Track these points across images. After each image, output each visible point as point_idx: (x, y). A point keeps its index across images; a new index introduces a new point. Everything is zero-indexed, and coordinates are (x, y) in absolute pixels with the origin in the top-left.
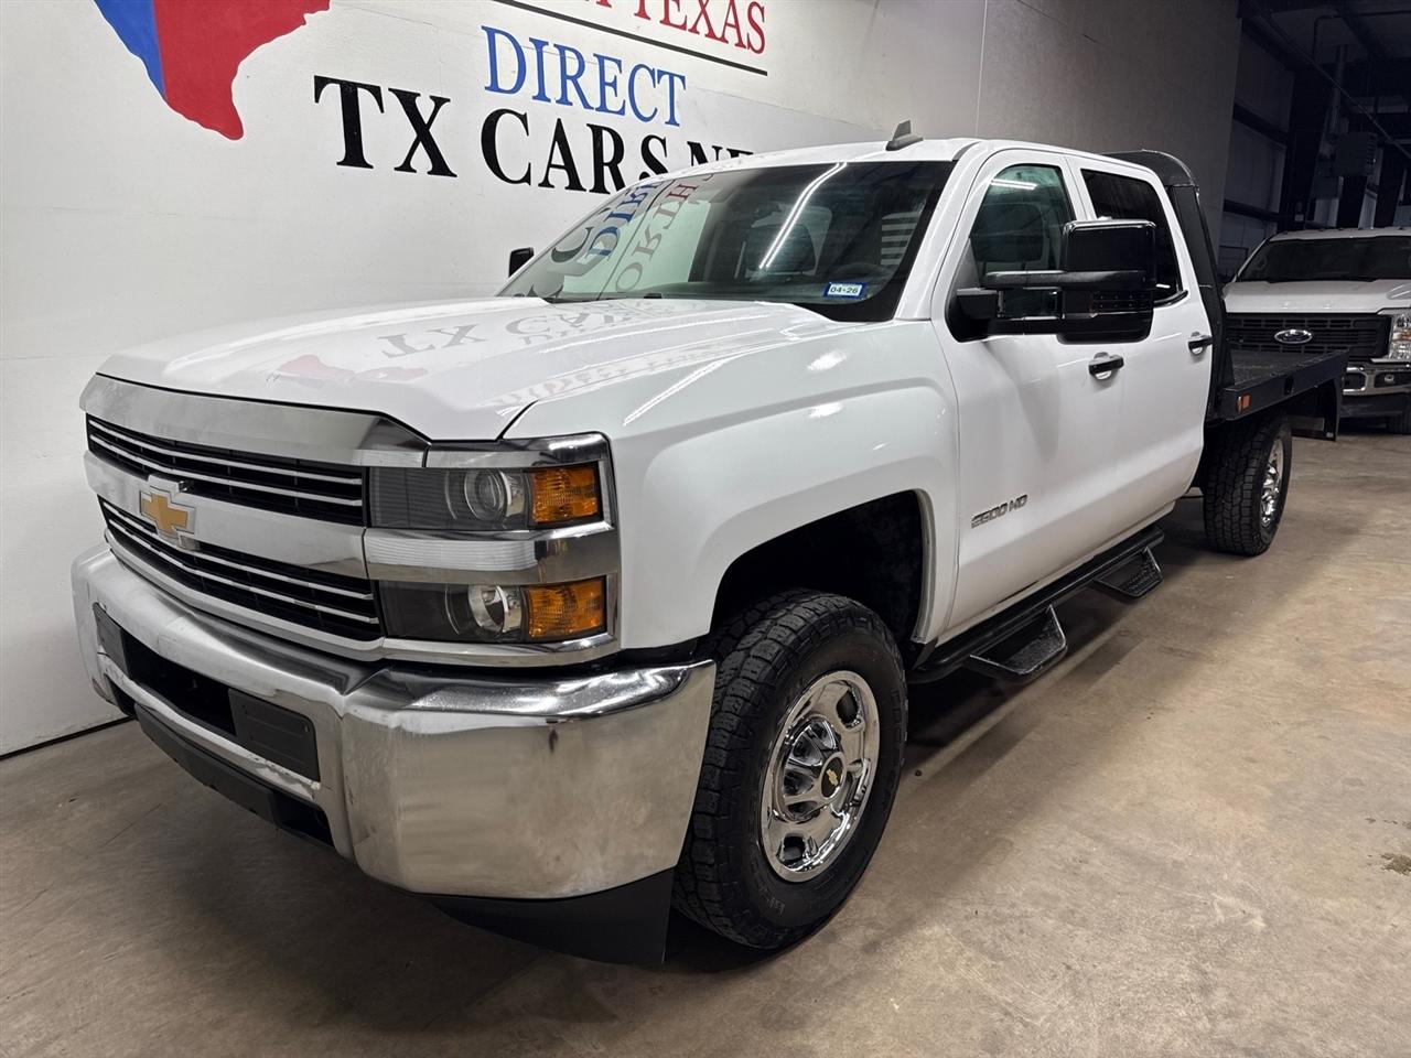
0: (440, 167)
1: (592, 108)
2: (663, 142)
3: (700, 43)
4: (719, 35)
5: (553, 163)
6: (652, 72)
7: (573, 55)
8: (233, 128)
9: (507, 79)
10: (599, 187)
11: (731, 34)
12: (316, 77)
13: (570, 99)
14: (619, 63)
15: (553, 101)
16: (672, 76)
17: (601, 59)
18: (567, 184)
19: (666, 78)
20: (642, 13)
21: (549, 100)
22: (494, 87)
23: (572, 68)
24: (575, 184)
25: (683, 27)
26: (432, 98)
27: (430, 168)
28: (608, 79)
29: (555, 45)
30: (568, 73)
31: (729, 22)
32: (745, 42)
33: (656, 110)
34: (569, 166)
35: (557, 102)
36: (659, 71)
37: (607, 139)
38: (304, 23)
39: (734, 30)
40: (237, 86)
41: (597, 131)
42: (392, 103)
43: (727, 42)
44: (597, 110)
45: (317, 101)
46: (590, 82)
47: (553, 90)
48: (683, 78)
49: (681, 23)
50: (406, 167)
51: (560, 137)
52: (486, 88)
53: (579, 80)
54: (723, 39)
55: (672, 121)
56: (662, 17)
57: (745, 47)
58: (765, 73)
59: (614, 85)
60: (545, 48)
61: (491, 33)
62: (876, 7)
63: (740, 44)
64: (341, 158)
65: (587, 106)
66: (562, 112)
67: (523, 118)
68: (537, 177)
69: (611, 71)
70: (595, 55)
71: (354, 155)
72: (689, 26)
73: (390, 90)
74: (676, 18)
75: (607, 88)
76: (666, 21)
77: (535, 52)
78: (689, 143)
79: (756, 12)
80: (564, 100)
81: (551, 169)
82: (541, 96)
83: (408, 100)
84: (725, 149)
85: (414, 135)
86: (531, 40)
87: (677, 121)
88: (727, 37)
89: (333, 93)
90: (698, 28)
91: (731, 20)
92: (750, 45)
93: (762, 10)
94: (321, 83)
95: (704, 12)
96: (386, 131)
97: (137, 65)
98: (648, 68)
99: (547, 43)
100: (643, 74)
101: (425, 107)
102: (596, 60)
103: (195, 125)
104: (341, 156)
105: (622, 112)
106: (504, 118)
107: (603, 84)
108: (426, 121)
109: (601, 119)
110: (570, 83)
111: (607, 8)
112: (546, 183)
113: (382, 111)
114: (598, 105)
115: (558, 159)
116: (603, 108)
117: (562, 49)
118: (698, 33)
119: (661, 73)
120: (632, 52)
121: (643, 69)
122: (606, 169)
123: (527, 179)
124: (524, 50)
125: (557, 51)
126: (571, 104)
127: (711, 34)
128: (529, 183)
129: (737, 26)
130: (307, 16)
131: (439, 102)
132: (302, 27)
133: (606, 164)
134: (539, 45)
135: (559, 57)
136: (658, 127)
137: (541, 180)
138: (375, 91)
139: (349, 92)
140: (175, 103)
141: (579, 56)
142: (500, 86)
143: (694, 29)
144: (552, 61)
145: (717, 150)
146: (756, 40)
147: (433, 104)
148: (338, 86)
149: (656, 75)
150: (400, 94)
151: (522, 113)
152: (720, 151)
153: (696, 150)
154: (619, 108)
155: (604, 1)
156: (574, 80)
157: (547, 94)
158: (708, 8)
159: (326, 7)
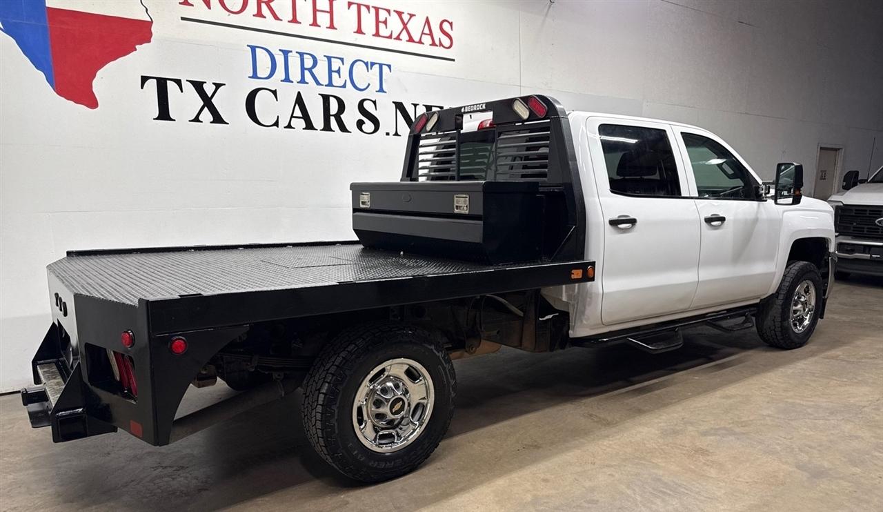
0: (218, 119)
1: (322, 85)
2: (374, 102)
3: (403, 45)
4: (417, 40)
5: (294, 115)
6: (366, 64)
7: (310, 57)
8: (92, 103)
9: (264, 70)
10: (327, 127)
11: (427, 39)
12: (142, 77)
13: (306, 80)
14: (342, 60)
15: (295, 82)
16: (381, 65)
17: (329, 58)
18: (304, 126)
19: (376, 67)
20: (359, 31)
21: (292, 82)
22: (255, 76)
23: (308, 63)
24: (309, 126)
25: (390, 37)
26: (214, 84)
27: (212, 120)
28: (334, 68)
29: (297, 52)
30: (306, 66)
31: (424, 32)
32: (437, 43)
33: (369, 85)
34: (306, 116)
35: (298, 82)
36: (371, 63)
37: (332, 101)
38: (136, 50)
39: (429, 37)
40: (95, 83)
41: (326, 98)
42: (189, 88)
43: (423, 44)
44: (326, 86)
45: (142, 88)
46: (321, 71)
47: (295, 74)
48: (389, 66)
49: (388, 35)
50: (197, 119)
51: (299, 101)
52: (249, 77)
54: (420, 42)
55: (381, 90)
56: (374, 32)
57: (437, 46)
58: (454, 60)
59: (338, 72)
60: (290, 54)
61: (253, 49)
63: (434, 44)
64: (156, 115)
65: (318, 83)
66: (302, 88)
67: (274, 92)
68: (283, 122)
69: (336, 64)
70: (325, 56)
71: (164, 114)
72: (395, 35)
73: (187, 81)
74: (383, 31)
75: (333, 74)
76: (377, 34)
77: (283, 57)
78: (393, 102)
79: (446, 27)
80: (303, 81)
81: (293, 119)
82: (287, 79)
83: (198, 86)
84: (421, 105)
85: (202, 103)
86: (280, 50)
87: (385, 89)
88: (423, 41)
89: (152, 85)
90: (401, 37)
91: (427, 31)
92: (441, 44)
93: (451, 24)
94: (144, 79)
95: (405, 27)
96: (184, 102)
97: (41, 74)
98: (364, 62)
99: (291, 52)
100: (359, 67)
101: (209, 89)
102: (326, 59)
103: (71, 103)
104: (156, 114)
105: (344, 86)
106: (260, 93)
107: (330, 71)
108: (210, 96)
109: (328, 91)
110: (307, 73)
111: (335, 30)
112: (289, 126)
113: (182, 91)
114: (327, 83)
115: (298, 113)
116: (330, 84)
117: (302, 55)
118: (401, 40)
119: (373, 64)
120: (350, 54)
121: (360, 62)
122: (332, 119)
123: (276, 124)
124: (275, 56)
125: (298, 55)
126: (308, 83)
127: (411, 40)
128: (278, 127)
129: (431, 34)
130: (137, 47)
131: (218, 86)
132: (134, 52)
133: (332, 115)
134: (286, 53)
135: (299, 59)
136: (371, 94)
137: (286, 124)
138: (178, 82)
139: (162, 84)
140: (60, 93)
141: (314, 57)
142: (259, 76)
143: (398, 38)
144: (294, 61)
145: (415, 105)
146: (446, 42)
147: (214, 87)
148: (155, 80)
149: (369, 65)
150: (193, 83)
151: (273, 89)
152: (417, 107)
153: (399, 106)
154: (342, 84)
155: (332, 26)
156: (310, 70)
157: (291, 79)
158: (408, 26)
159: (149, 41)
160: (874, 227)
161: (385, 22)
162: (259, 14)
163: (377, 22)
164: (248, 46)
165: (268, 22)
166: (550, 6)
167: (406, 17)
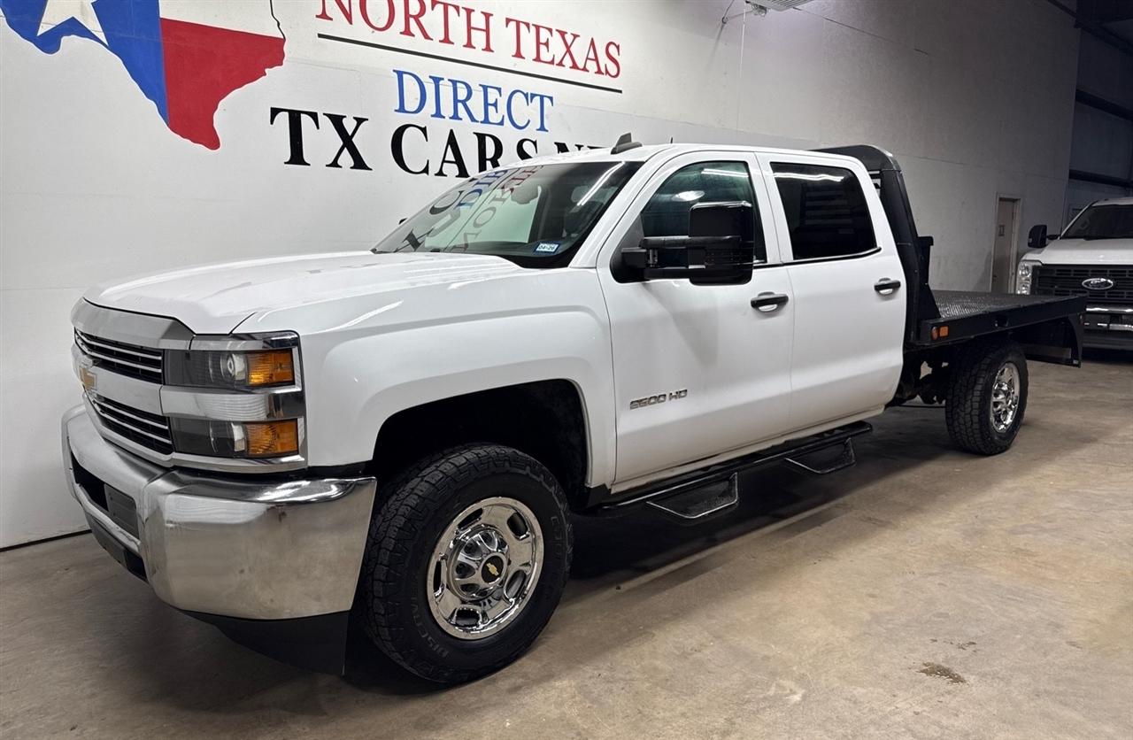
0: (359, 164)
1: (477, 121)
2: (535, 143)
3: (566, 73)
4: (581, 66)
5: (446, 159)
6: (526, 95)
7: (464, 86)
8: (212, 142)
9: (412, 102)
11: (592, 66)
12: (272, 109)
13: (460, 115)
14: (499, 90)
15: (447, 118)
16: (542, 97)
17: (485, 88)
18: (457, 173)
19: (537, 99)
20: (518, 55)
21: (444, 117)
22: (402, 109)
23: (462, 94)
24: (463, 173)
25: (552, 62)
26: (355, 118)
27: (353, 164)
28: (491, 101)
29: (449, 80)
30: (459, 98)
31: (590, 57)
32: (603, 70)
33: (529, 121)
34: (459, 161)
35: (450, 118)
36: (531, 94)
37: (489, 140)
38: (265, 74)
39: (594, 63)
40: (217, 117)
41: (481, 138)
42: (325, 123)
43: (588, 71)
44: (481, 122)
45: (272, 123)
46: (476, 104)
47: (447, 109)
48: (551, 98)
49: (550, 59)
50: (335, 164)
51: (452, 141)
52: (396, 111)
53: (467, 103)
54: (585, 69)
55: (542, 128)
56: (535, 56)
57: (603, 74)
58: (620, 92)
59: (495, 105)
60: (441, 82)
61: (400, 74)
62: (718, 39)
63: (599, 72)
64: (288, 159)
65: (473, 120)
66: (454, 125)
67: (424, 130)
68: (434, 169)
69: (492, 96)
70: (480, 85)
71: (297, 157)
72: (557, 61)
73: (324, 114)
74: (545, 56)
75: (490, 107)
76: (538, 59)
77: (434, 85)
78: (556, 143)
79: (612, 49)
80: (456, 117)
81: (445, 164)
82: (438, 114)
83: (337, 121)
84: (586, 146)
85: (341, 143)
86: (430, 77)
87: (546, 127)
88: (588, 68)
89: (283, 118)
90: (564, 63)
91: (592, 55)
92: (607, 72)
93: (618, 47)
94: (275, 112)
95: (568, 51)
96: (320, 141)
97: (152, 104)
98: (523, 93)
99: (443, 79)
100: (519, 98)
101: (349, 125)
102: (481, 89)
103: (189, 142)
104: (288, 157)
105: (501, 123)
106: (408, 131)
107: (486, 104)
108: (350, 134)
109: (484, 129)
110: (460, 105)
111: (491, 53)
112: (440, 173)
113: (318, 128)
114: (482, 119)
115: (450, 157)
116: (486, 121)
117: (454, 83)
118: (564, 66)
119: (533, 96)
120: (509, 82)
121: (519, 94)
122: (488, 163)
123: (426, 170)
124: (425, 84)
125: (450, 84)
126: (461, 119)
127: (575, 66)
128: (428, 173)
129: (596, 59)
130: (267, 70)
131: (360, 121)
132: (264, 77)
133: (488, 159)
134: (437, 80)
135: (452, 87)
136: (531, 133)
137: (437, 171)
138: (314, 116)
139: (295, 117)
140: (174, 127)
141: (468, 87)
142: (406, 109)
143: (560, 64)
144: (446, 91)
145: (580, 147)
146: (612, 69)
147: (355, 123)
148: (287, 113)
149: (529, 97)
150: (330, 116)
151: (423, 126)
152: (582, 149)
153: (562, 148)
154: (499, 121)
155: (488, 49)
156: (464, 102)
157: (442, 113)
158: (572, 49)
159: (282, 64)
160: (1081, 290)
161: (547, 44)
162: (407, 32)
163: (538, 43)
164: (394, 71)
165: (417, 42)
166: (722, 29)
167: (569, 38)
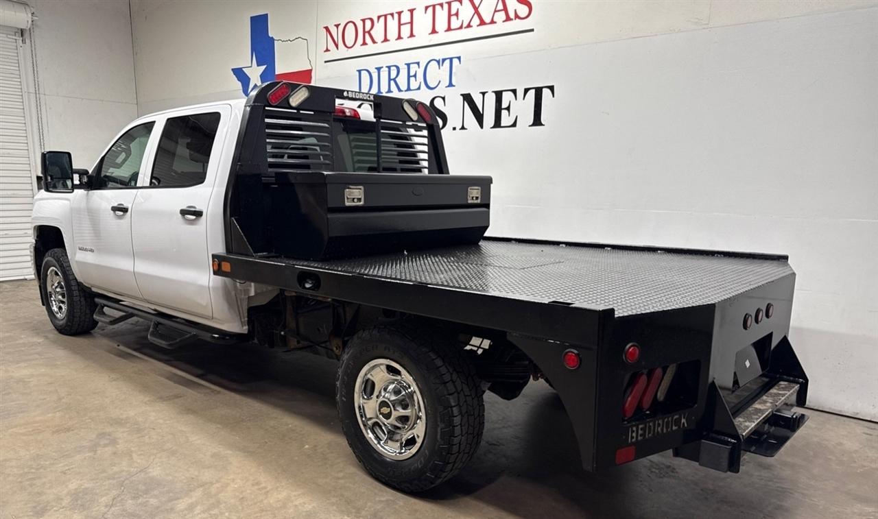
1: (402, 91)
2: (444, 98)
3: (474, 31)
6: (438, 62)
7: (395, 68)
11: (501, 16)
13: (391, 89)
14: (418, 63)
16: (450, 59)
17: (408, 65)
19: (447, 62)
20: (434, 31)
21: (383, 93)
23: (393, 75)
25: (461, 28)
28: (412, 73)
29: (386, 67)
30: (392, 78)
31: (497, 9)
32: (511, 16)
33: (440, 82)
35: (387, 93)
36: (442, 59)
39: (503, 13)
43: (495, 23)
44: (406, 91)
46: (403, 78)
47: (385, 87)
48: (459, 58)
49: (459, 26)
53: (397, 79)
54: (492, 22)
55: (451, 85)
57: (510, 20)
58: (532, 30)
59: (415, 76)
60: (381, 70)
61: (360, 71)
63: (508, 19)
65: (400, 90)
69: (412, 69)
70: (405, 64)
72: (465, 25)
74: (455, 24)
75: (411, 78)
76: (449, 29)
77: (377, 73)
78: (461, 95)
80: (389, 91)
82: (379, 92)
84: (489, 92)
86: (375, 68)
87: (453, 83)
88: (494, 20)
90: (472, 24)
91: (500, 6)
92: (517, 16)
95: (476, 12)
98: (436, 60)
99: (383, 67)
100: (432, 65)
102: (406, 67)
105: (419, 88)
107: (409, 77)
110: (392, 82)
111: (414, 38)
114: (406, 88)
116: (408, 89)
117: (389, 68)
118: (472, 26)
119: (444, 60)
120: (423, 56)
121: (433, 62)
124: (373, 74)
125: (387, 69)
126: (393, 92)
127: (482, 23)
129: (505, 9)
134: (379, 69)
135: (388, 72)
136: (441, 90)
141: (398, 68)
143: (469, 26)
144: (384, 75)
145: (484, 94)
146: (524, 11)
149: (440, 63)
152: (486, 95)
153: (467, 98)
154: (417, 87)
155: (411, 35)
156: (394, 80)
157: (381, 91)
158: (480, 10)
161: (457, 14)
162: (364, 43)
163: (449, 16)
164: (357, 71)
165: (371, 48)
